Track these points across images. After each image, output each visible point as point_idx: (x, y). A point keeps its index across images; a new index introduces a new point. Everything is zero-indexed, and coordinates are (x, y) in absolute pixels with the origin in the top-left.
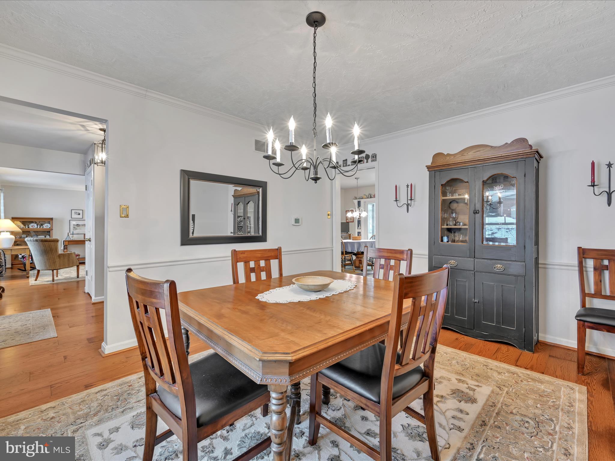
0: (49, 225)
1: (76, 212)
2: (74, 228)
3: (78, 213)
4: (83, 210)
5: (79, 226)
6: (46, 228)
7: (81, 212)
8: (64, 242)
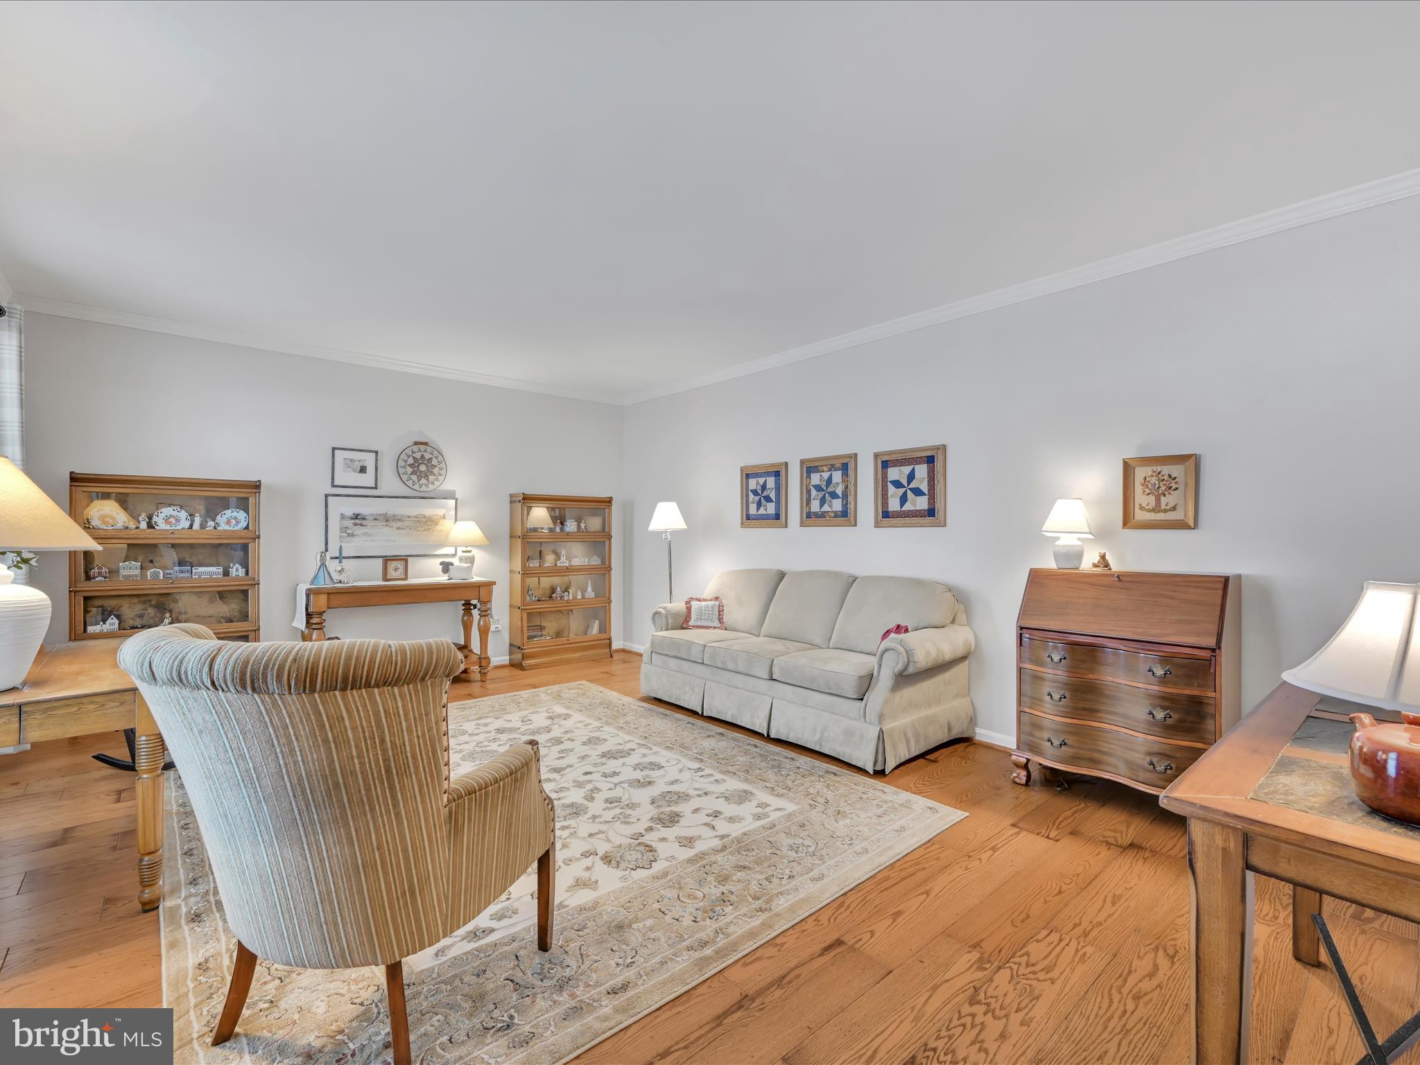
0: (241, 515)
1: (352, 460)
2: (344, 529)
3: (358, 466)
4: (377, 452)
5: (364, 522)
6: (227, 528)
7: (369, 460)
8: (308, 596)
